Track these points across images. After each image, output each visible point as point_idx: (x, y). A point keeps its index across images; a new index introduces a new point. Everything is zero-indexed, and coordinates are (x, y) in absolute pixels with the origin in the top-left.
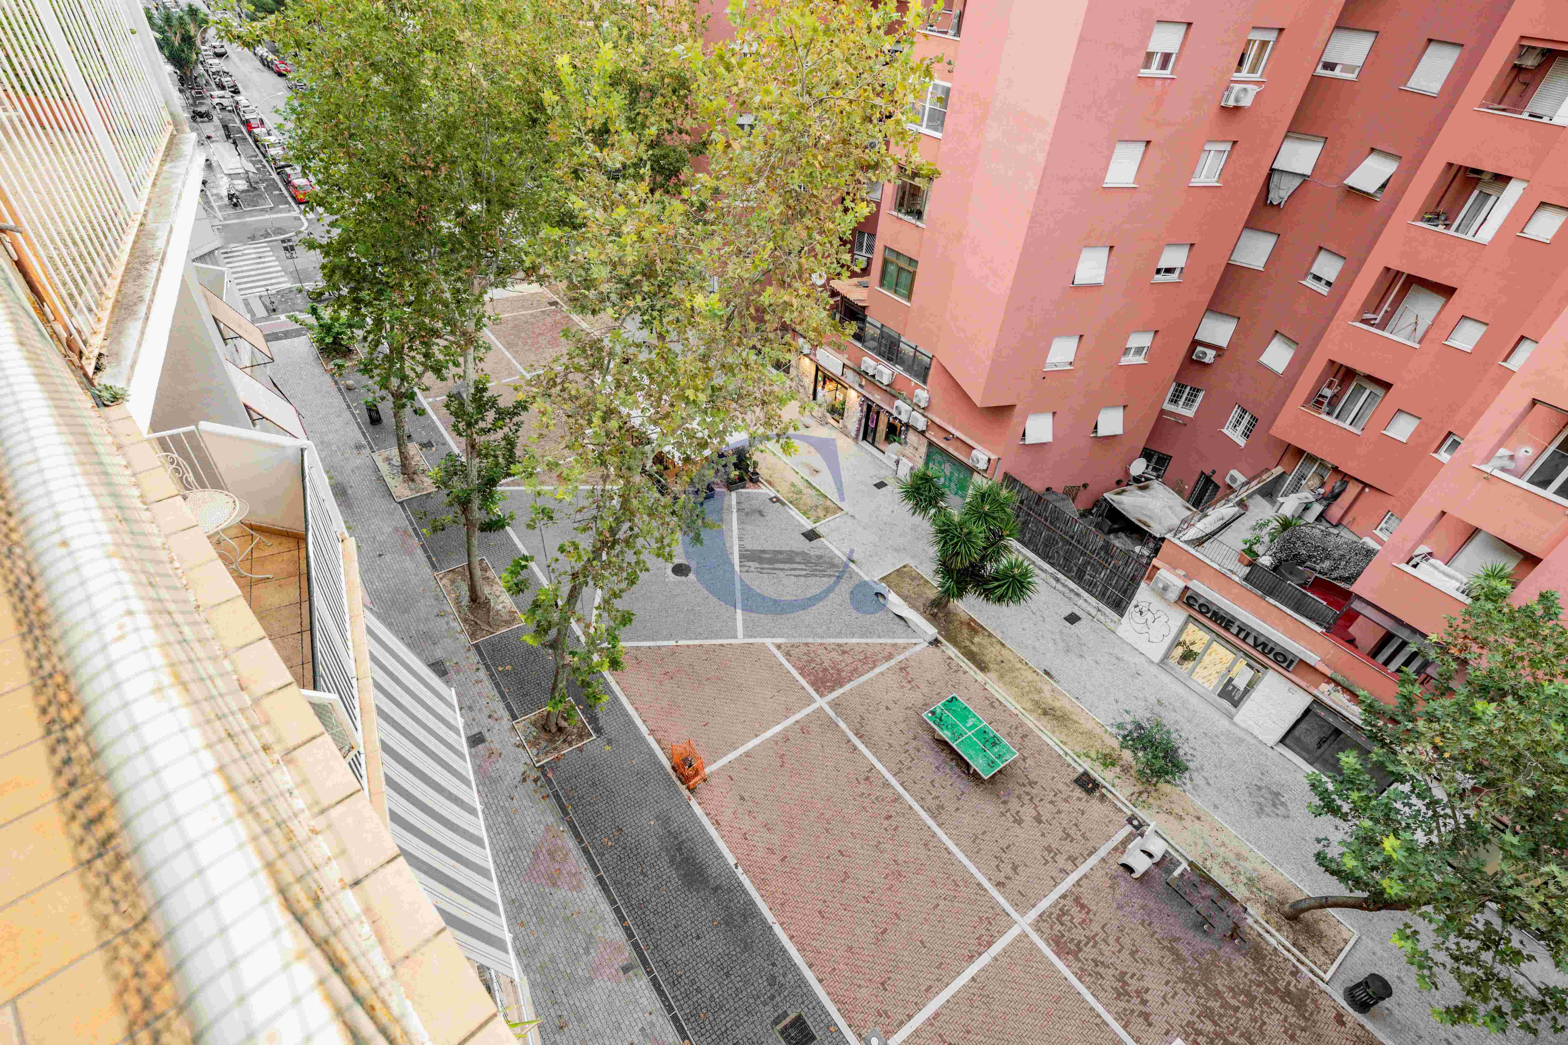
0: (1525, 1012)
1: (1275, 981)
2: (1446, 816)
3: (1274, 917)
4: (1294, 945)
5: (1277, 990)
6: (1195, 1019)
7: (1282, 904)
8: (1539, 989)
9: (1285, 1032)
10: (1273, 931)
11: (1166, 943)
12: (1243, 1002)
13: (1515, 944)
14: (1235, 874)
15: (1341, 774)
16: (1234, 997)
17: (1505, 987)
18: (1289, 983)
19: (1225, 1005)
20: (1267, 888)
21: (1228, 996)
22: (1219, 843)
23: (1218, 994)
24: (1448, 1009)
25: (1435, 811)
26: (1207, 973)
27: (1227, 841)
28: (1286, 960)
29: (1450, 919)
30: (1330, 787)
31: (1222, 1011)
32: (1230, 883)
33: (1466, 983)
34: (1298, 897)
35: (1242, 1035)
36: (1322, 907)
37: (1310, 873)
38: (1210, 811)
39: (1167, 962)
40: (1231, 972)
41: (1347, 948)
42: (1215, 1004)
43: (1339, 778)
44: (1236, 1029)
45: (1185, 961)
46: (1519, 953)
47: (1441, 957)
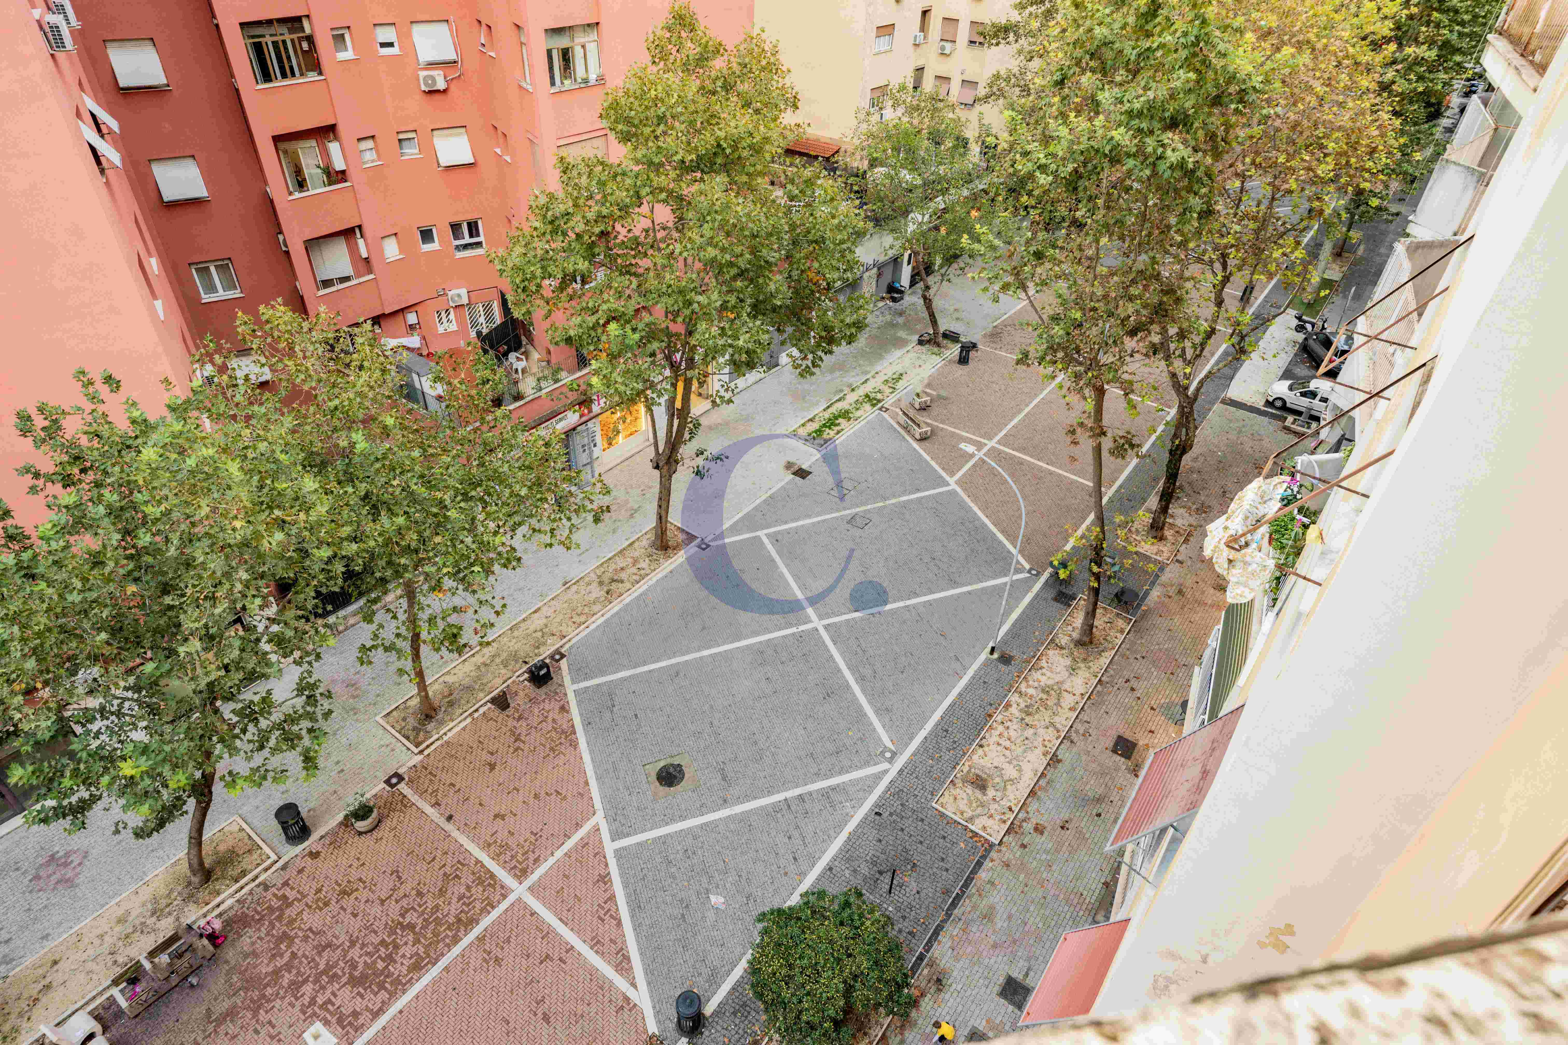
0: (314, 713)
1: (271, 909)
2: (120, 706)
3: (203, 895)
4: (237, 881)
5: (280, 909)
6: (298, 1004)
7: (189, 883)
8: (297, 695)
9: (321, 909)
10: (218, 900)
11: (211, 1028)
12: (288, 947)
13: (256, 699)
14: (142, 929)
15: (38, 787)
16: (282, 956)
17: (291, 719)
18: (275, 895)
19: (288, 967)
20: (169, 895)
21: (279, 962)
22: (97, 942)
23: (277, 972)
24: (304, 768)
25: (112, 713)
26: (251, 982)
27: (99, 931)
28: (251, 893)
29: (222, 740)
30: (50, 803)
31: (294, 972)
32: (152, 937)
33: (285, 748)
34: (184, 868)
35: (319, 954)
36: (200, 844)
37: (161, 846)
38: (49, 944)
39: (232, 1029)
40: (255, 954)
41: (249, 830)
42: (287, 978)
43: (43, 791)
44: (313, 960)
45: (235, 1006)
46: (264, 699)
47: (258, 759)
